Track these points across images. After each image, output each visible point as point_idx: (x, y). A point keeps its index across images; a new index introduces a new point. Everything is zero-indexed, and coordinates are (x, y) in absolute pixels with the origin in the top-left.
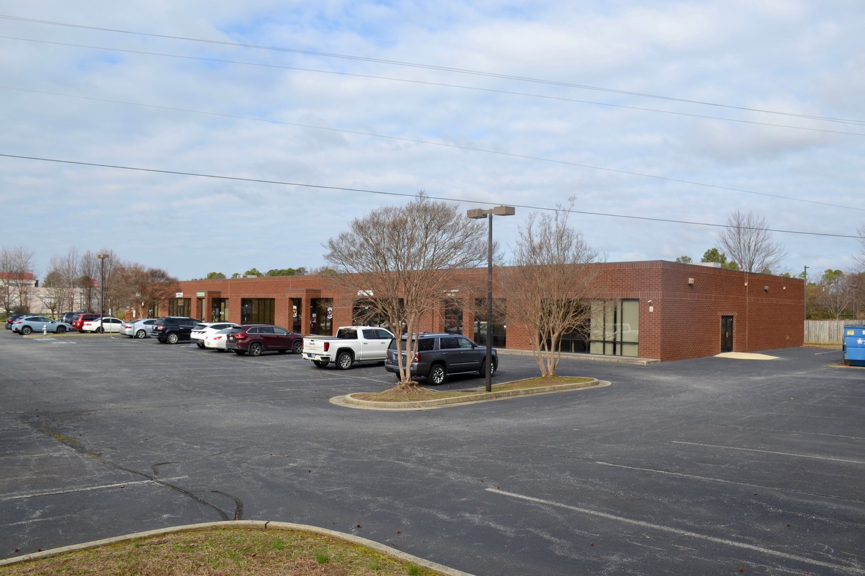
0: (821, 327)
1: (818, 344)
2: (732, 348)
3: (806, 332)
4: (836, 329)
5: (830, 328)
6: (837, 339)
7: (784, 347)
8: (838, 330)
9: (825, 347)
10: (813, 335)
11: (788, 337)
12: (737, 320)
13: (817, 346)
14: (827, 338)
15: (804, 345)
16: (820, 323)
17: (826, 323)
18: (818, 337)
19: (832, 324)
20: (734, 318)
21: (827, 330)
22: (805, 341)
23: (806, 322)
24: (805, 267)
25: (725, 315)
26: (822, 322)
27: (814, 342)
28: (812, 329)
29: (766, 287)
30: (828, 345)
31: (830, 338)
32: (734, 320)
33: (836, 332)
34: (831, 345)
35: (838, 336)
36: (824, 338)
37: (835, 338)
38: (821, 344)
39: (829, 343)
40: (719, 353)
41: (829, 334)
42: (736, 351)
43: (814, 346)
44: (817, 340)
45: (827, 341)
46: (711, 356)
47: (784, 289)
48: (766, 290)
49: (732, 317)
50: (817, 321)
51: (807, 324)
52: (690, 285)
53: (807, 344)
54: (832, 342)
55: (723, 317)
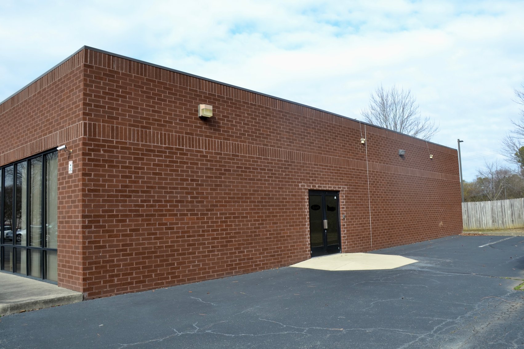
0: (482, 209)
1: (480, 230)
2: (340, 246)
3: (464, 217)
4: (500, 210)
5: (492, 209)
6: (503, 222)
7: (436, 237)
8: (503, 211)
9: (490, 233)
10: (474, 220)
11: (441, 224)
12: (348, 199)
13: (480, 233)
14: (491, 221)
15: (463, 233)
16: (481, 204)
17: (488, 204)
18: (479, 221)
19: (495, 204)
20: (340, 195)
21: (489, 213)
22: (465, 227)
23: (463, 204)
24: (459, 141)
25: (317, 188)
26: (482, 203)
27: (475, 228)
28: (472, 212)
29: (401, 152)
30: (492, 230)
31: (493, 221)
32: (340, 198)
33: (501, 214)
34: (496, 230)
35: (503, 219)
36: (487, 222)
37: (500, 222)
38: (483, 230)
39: (494, 228)
40: (305, 259)
41: (493, 217)
42: (347, 252)
43: (476, 232)
44: (479, 225)
45: (490, 225)
46: (284, 265)
47: (431, 157)
48: (401, 156)
49: (337, 193)
50: (477, 203)
51: (466, 206)
52: (204, 119)
53: (467, 231)
54: (496, 226)
55: (312, 192)
